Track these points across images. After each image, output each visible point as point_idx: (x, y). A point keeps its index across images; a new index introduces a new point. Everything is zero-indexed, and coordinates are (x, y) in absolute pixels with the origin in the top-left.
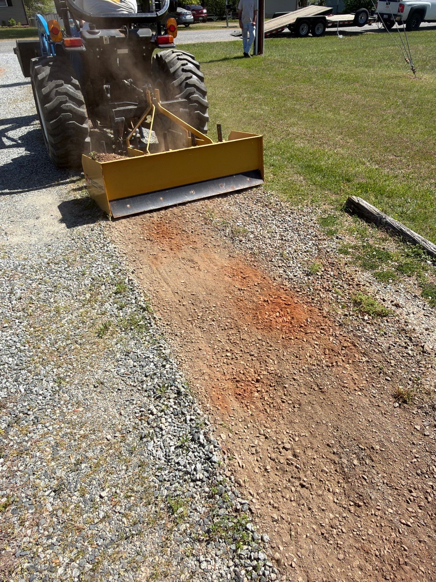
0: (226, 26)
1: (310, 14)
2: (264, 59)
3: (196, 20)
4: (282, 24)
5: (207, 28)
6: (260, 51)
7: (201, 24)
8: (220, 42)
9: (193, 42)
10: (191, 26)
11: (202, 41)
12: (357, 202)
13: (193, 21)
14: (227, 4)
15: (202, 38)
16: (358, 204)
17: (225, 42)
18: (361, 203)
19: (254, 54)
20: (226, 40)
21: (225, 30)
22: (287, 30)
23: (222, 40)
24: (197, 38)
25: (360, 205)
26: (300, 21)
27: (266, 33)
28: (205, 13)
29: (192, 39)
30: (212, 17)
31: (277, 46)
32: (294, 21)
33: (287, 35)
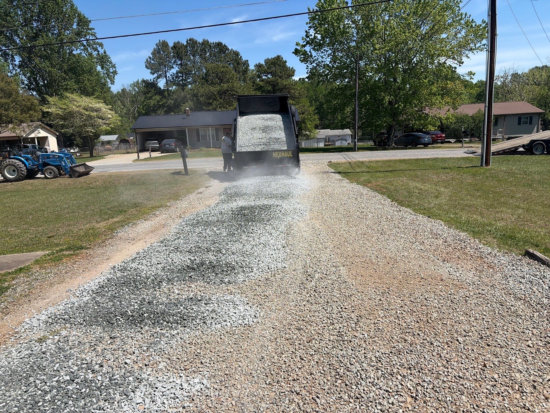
0: (461, 146)
1: (544, 137)
2: (491, 169)
3: (434, 142)
4: (516, 144)
5: (444, 147)
6: (487, 163)
7: (439, 145)
8: (453, 158)
10: (429, 146)
11: (437, 156)
12: (532, 252)
13: (432, 142)
14: (463, 130)
15: (437, 154)
16: (533, 253)
17: (457, 158)
18: (534, 253)
19: (482, 165)
20: (459, 156)
21: (460, 149)
22: (521, 149)
24: (432, 154)
26: (533, 142)
27: (493, 153)
28: (444, 137)
29: (428, 155)
30: (450, 140)
31: (509, 161)
32: (528, 142)
33: (521, 153)
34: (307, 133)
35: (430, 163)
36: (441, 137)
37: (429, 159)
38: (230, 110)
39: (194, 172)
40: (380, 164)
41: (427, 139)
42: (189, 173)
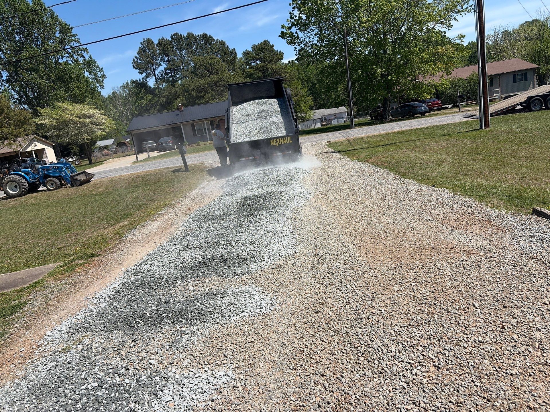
0: (459, 111)
1: (541, 92)
2: (491, 131)
3: (431, 109)
4: (513, 103)
5: (441, 114)
6: (486, 125)
7: (436, 112)
8: (451, 124)
9: (426, 126)
10: (426, 114)
11: (435, 124)
12: (540, 210)
13: (428, 110)
14: (459, 95)
16: (541, 211)
17: (456, 123)
19: (481, 128)
20: (458, 121)
21: (457, 114)
22: (519, 107)
25: (542, 212)
26: (530, 98)
27: (491, 114)
28: (440, 104)
30: (447, 106)
31: (508, 120)
32: (526, 99)
33: (519, 111)
34: (302, 115)
35: (429, 131)
36: (437, 104)
37: (427, 128)
38: (222, 100)
39: (194, 167)
40: (379, 138)
41: (423, 107)
42: (189, 169)
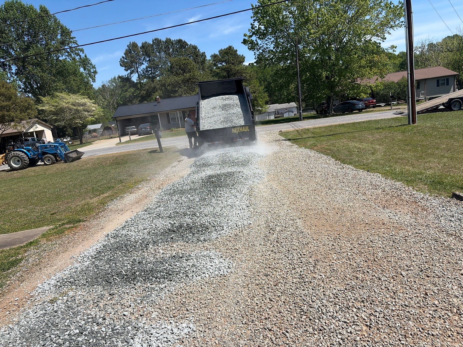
0: (390, 108)
1: (460, 95)
2: (417, 126)
3: (367, 107)
4: (437, 103)
5: (376, 111)
6: (414, 121)
7: (371, 109)
10: (363, 111)
11: (370, 119)
12: (458, 194)
13: (365, 108)
14: (391, 95)
15: (370, 117)
17: (388, 119)
18: (460, 195)
19: (409, 124)
20: (389, 117)
21: (389, 111)
22: (442, 107)
23: (386, 118)
24: (366, 118)
26: (451, 100)
27: (418, 112)
28: (375, 102)
29: (362, 119)
30: (381, 104)
31: (432, 118)
32: (447, 100)
33: (442, 110)
34: (259, 108)
35: (366, 125)
36: (373, 102)
37: (364, 122)
38: (193, 95)
39: (168, 149)
40: (323, 130)
41: (361, 105)
42: (164, 150)
